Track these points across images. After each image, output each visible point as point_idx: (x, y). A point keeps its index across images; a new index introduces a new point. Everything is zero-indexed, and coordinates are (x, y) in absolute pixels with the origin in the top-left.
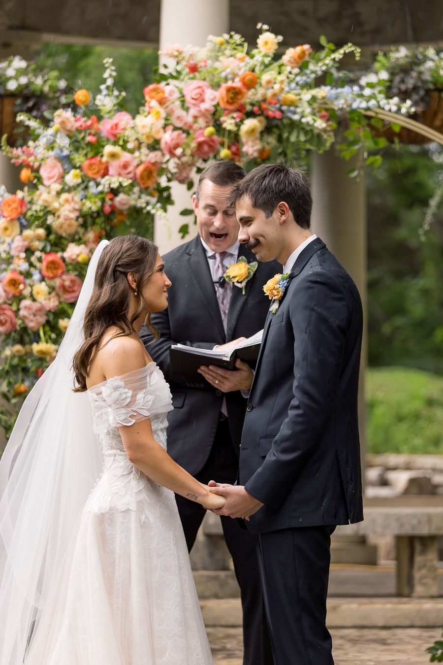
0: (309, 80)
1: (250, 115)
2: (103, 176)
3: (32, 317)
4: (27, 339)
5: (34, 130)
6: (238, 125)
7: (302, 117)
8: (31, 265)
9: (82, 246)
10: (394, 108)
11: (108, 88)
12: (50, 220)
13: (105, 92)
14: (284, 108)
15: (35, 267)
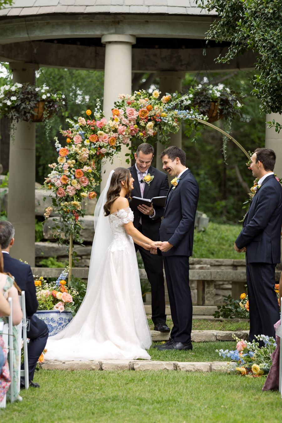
0: (170, 107)
1: (150, 120)
2: (97, 141)
3: (71, 192)
4: (69, 199)
5: (72, 124)
6: (146, 124)
7: (168, 121)
8: (71, 173)
9: (89, 167)
10: (201, 118)
11: (98, 109)
12: (78, 157)
13: (96, 111)
14: (162, 118)
15: (72, 174)
